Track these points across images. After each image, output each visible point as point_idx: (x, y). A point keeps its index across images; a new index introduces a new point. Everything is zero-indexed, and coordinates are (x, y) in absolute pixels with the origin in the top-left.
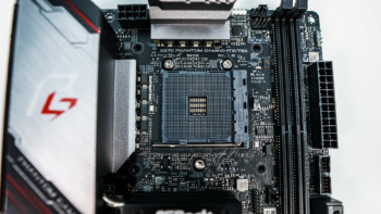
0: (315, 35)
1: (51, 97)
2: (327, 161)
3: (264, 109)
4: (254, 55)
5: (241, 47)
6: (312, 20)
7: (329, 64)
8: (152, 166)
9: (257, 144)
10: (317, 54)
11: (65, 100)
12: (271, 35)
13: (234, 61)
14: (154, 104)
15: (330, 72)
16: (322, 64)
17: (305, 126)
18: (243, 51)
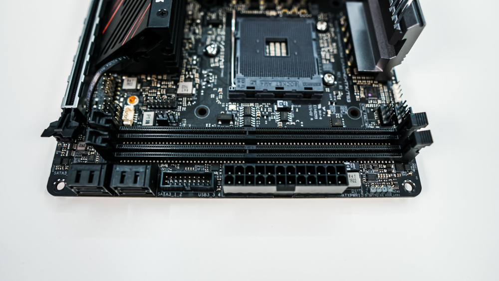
4: (345, 110)
5: (353, 96)
9: (232, 107)
13: (334, 88)
18: (348, 97)
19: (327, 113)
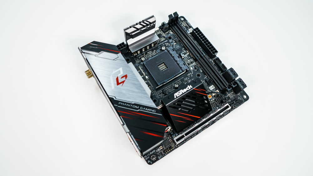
0: (187, 23)
1: (117, 79)
2: (218, 59)
3: (186, 55)
4: (171, 41)
5: (164, 40)
6: (182, 19)
7: (197, 28)
8: (160, 97)
9: (191, 68)
10: (191, 29)
11: (122, 77)
12: (172, 31)
13: (165, 46)
14: (146, 75)
15: (199, 31)
16: (195, 30)
17: (203, 53)
18: (166, 41)
19: (175, 44)
